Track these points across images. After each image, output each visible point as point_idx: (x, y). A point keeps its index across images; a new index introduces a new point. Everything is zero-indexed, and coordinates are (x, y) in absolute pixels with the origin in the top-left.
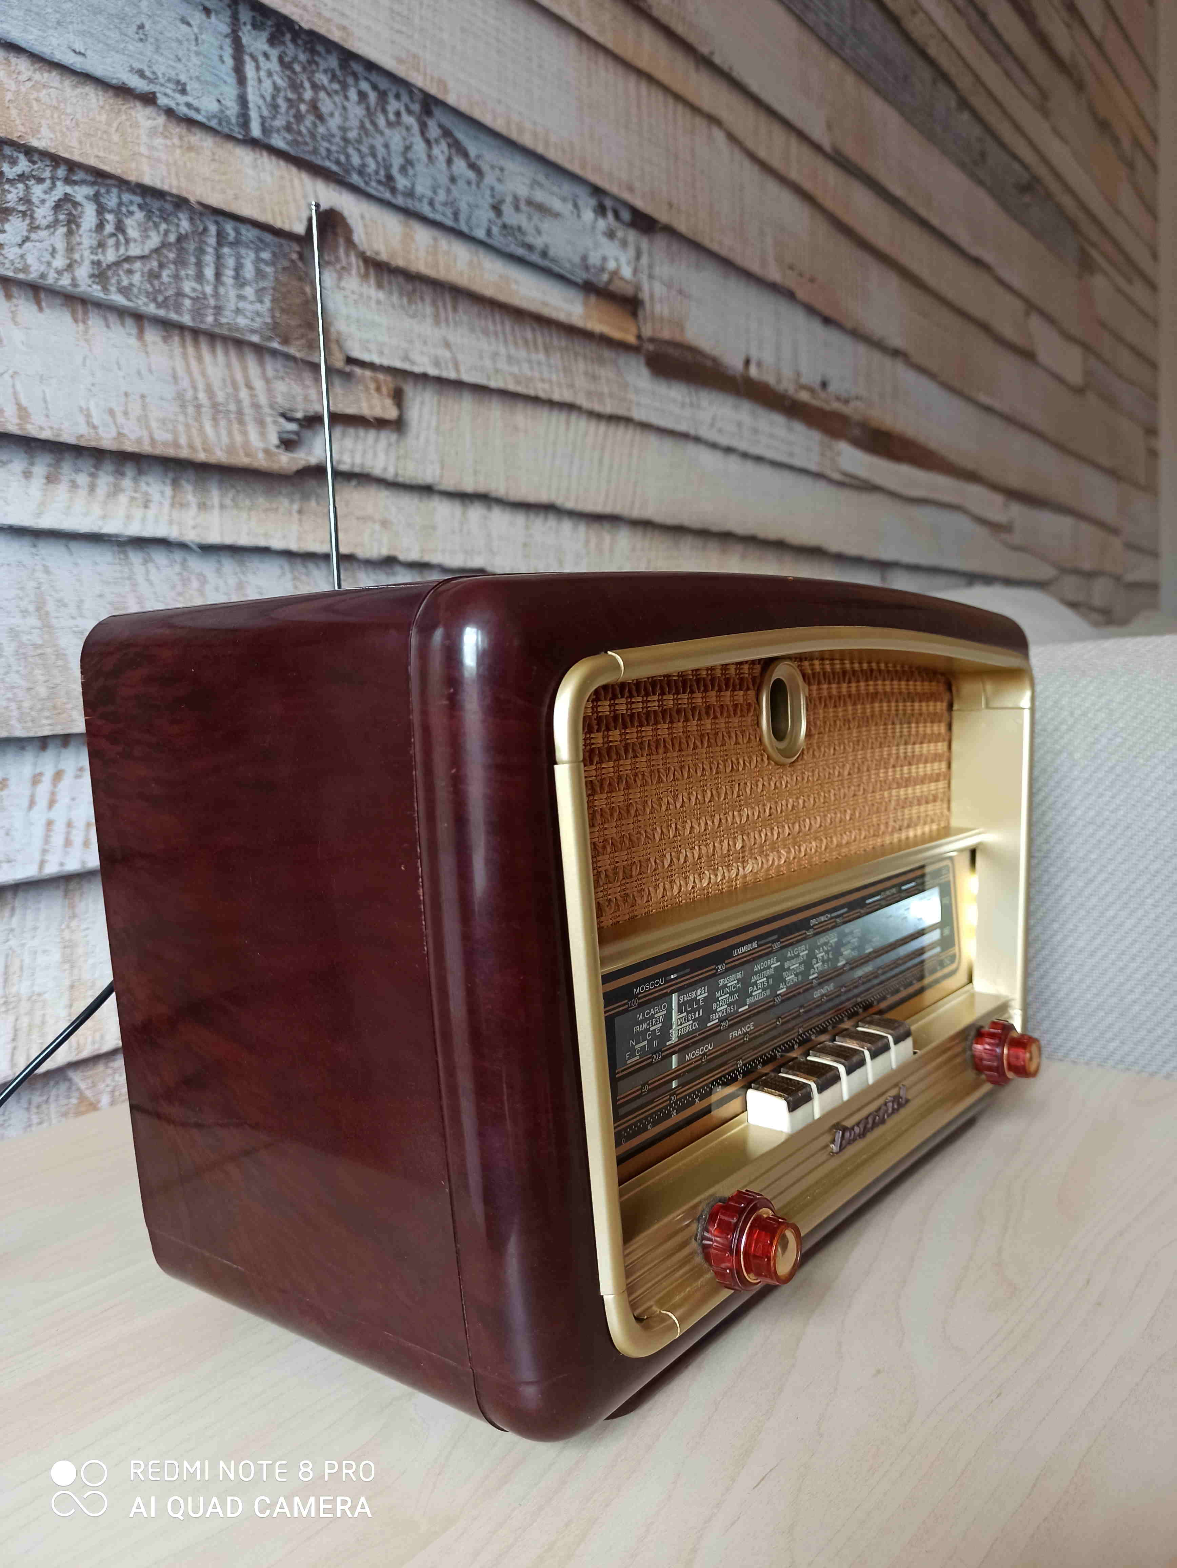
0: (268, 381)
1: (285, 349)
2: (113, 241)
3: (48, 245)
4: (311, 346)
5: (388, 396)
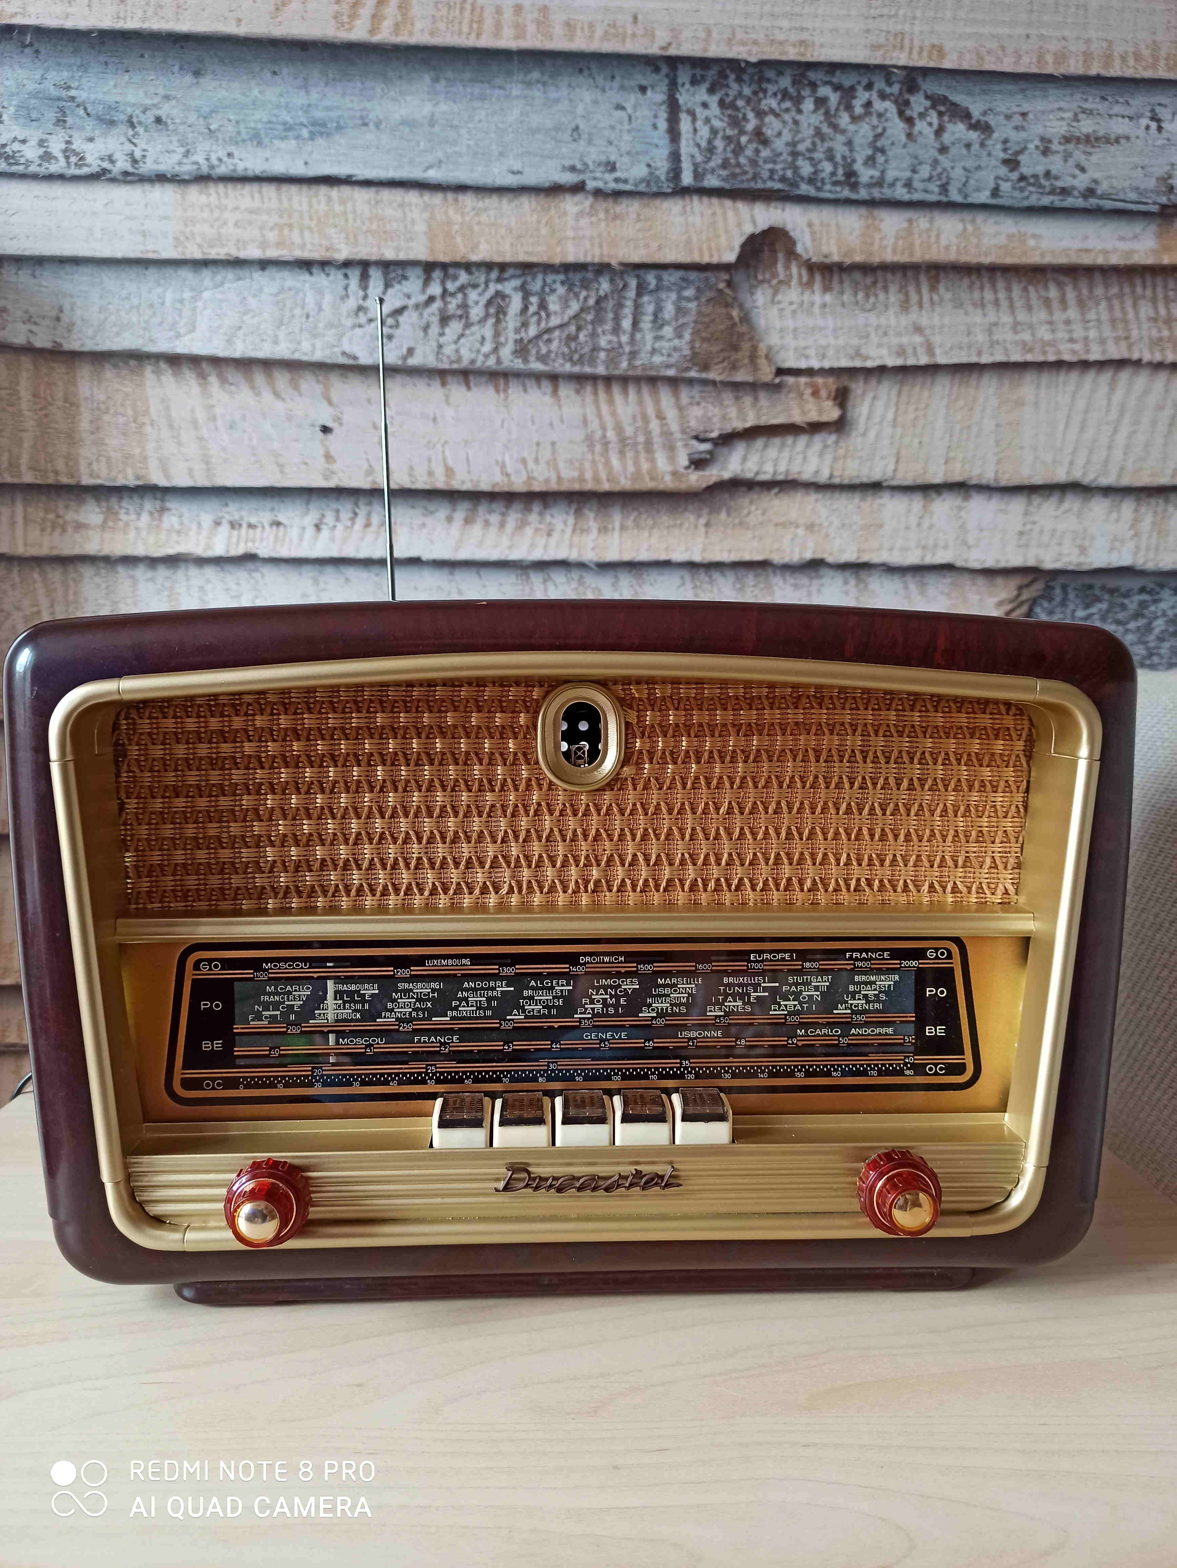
0: (680, 409)
1: (704, 375)
2: (535, 318)
3: (478, 337)
4: (734, 367)
5: (828, 398)
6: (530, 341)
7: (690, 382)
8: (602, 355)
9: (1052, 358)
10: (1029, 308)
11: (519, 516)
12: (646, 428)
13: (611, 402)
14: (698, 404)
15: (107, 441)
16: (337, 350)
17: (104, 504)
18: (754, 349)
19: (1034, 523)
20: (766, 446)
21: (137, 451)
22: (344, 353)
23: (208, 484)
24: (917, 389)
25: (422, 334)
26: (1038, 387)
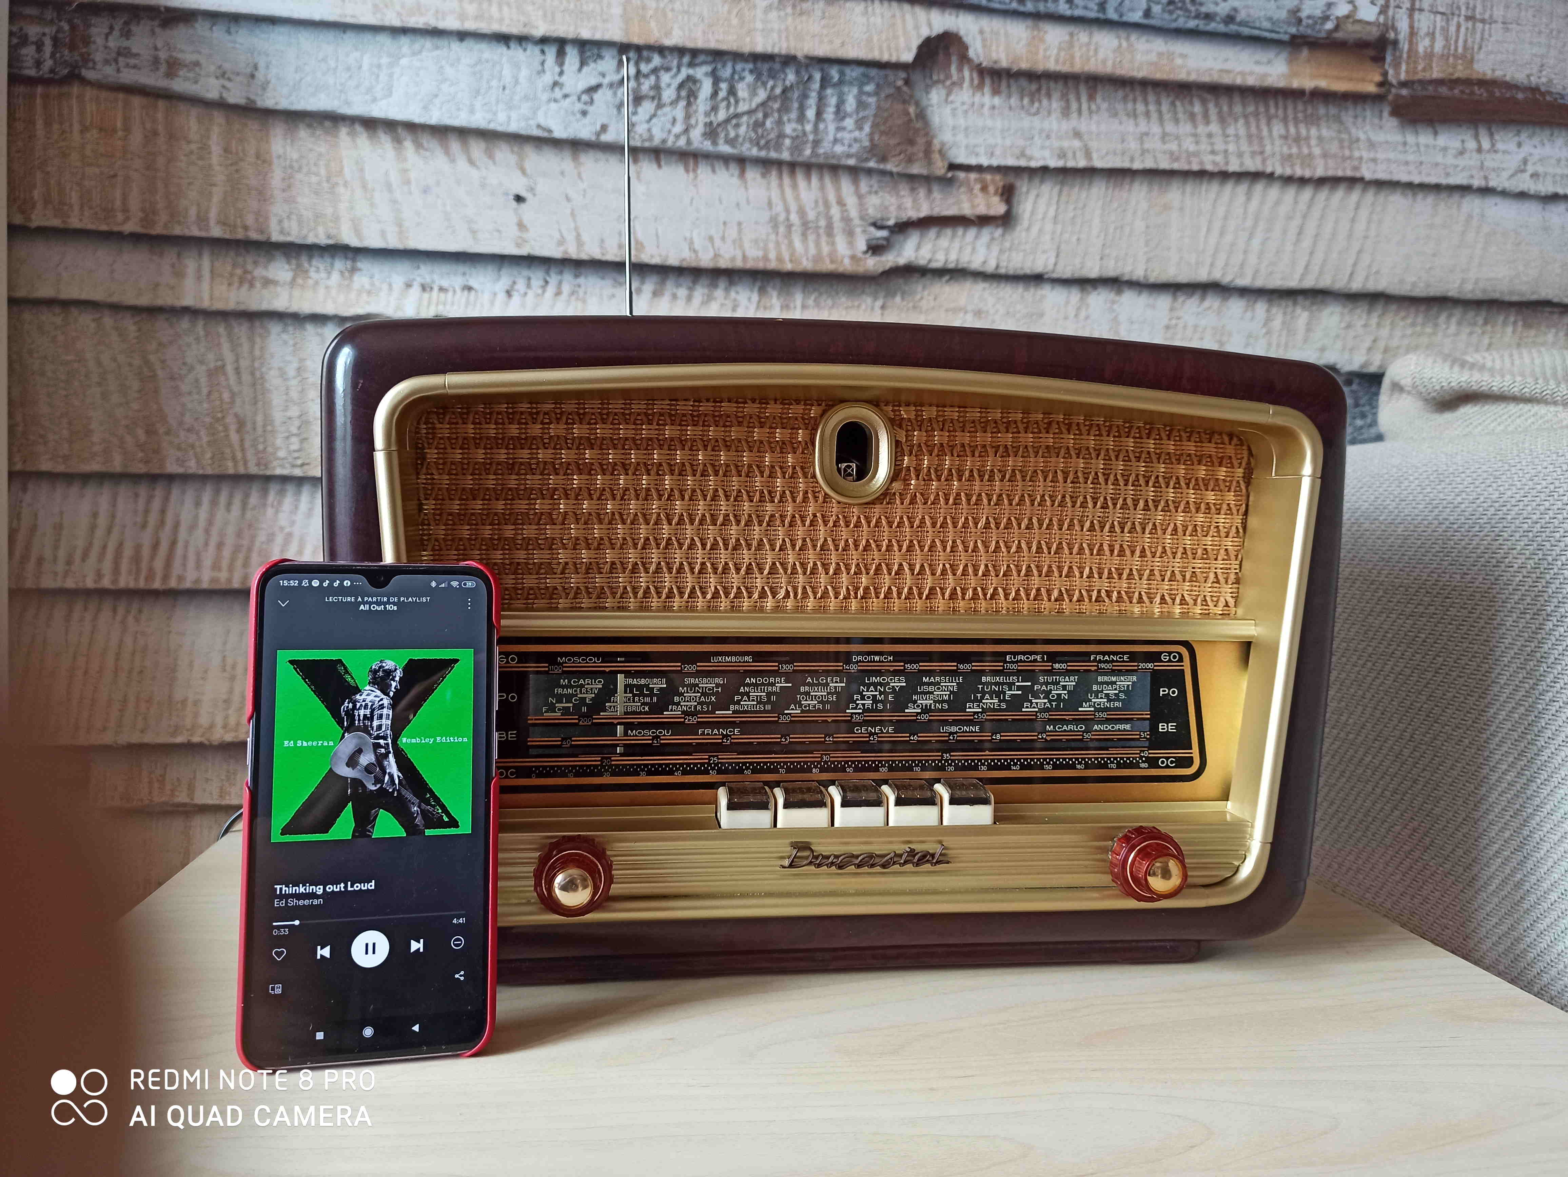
0: (860, 197)
1: (882, 166)
2: (724, 104)
3: (670, 117)
4: (910, 160)
5: (996, 193)
6: (719, 125)
7: (869, 172)
8: (787, 142)
9: (1195, 167)
10: (1177, 121)
11: (706, 291)
12: (828, 212)
13: (795, 186)
14: (876, 193)
15: (299, 199)
16: (533, 123)
17: (294, 262)
18: (929, 144)
19: (1178, 318)
20: (938, 236)
21: (329, 211)
22: (539, 126)
23: (400, 246)
24: (1076, 189)
25: (615, 111)
26: (1183, 193)
